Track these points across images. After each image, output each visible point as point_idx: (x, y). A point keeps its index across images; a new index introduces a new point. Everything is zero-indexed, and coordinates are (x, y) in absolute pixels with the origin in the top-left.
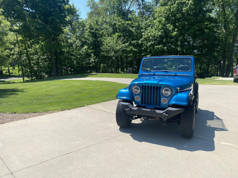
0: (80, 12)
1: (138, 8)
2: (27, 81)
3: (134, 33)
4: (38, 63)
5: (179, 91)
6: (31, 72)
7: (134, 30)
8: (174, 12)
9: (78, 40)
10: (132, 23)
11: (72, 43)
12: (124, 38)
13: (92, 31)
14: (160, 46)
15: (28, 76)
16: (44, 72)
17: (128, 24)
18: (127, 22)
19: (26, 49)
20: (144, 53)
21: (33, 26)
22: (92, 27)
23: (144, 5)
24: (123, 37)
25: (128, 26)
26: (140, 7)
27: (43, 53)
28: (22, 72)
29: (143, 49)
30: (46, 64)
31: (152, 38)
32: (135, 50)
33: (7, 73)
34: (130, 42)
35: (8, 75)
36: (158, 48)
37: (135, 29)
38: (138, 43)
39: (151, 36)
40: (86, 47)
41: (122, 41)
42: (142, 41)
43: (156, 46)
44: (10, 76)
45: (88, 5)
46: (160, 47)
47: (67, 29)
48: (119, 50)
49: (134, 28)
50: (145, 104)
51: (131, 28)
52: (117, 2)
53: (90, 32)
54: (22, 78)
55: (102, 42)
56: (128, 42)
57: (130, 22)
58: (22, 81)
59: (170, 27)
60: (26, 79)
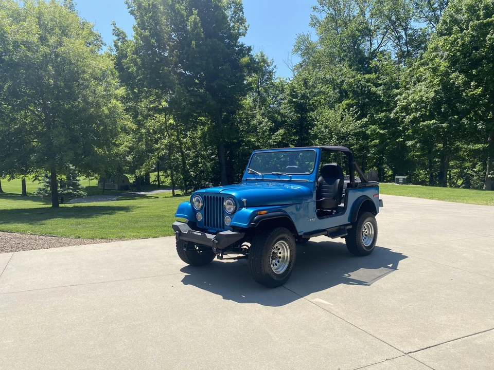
0: (275, 66)
1: (395, 45)
2: (178, 195)
3: (380, 96)
4: (196, 163)
5: (245, 205)
6: (185, 180)
7: (380, 92)
8: (468, 44)
9: (266, 119)
10: (378, 78)
11: (256, 125)
12: (357, 110)
13: (294, 100)
14: (434, 121)
15: (180, 188)
16: (206, 180)
17: (368, 81)
18: (367, 76)
19: (178, 139)
20: (402, 138)
21: (185, 100)
22: (294, 92)
23: (409, 36)
24: (355, 107)
25: (369, 84)
26: (400, 41)
27: (205, 145)
28: (172, 179)
29: (401, 128)
30: (208, 164)
31: (416, 106)
32: (382, 132)
33: (156, 181)
34: (371, 117)
35: (157, 185)
36: (427, 126)
37: (384, 89)
38: (388, 117)
39: (414, 101)
40: (281, 131)
41: (354, 116)
42: (397, 112)
43: (422, 123)
44: (159, 187)
45: (296, 51)
46: (433, 124)
47: (248, 101)
48: (349, 134)
49: (381, 88)
50: (208, 226)
51: (374, 89)
52: (347, 39)
53: (290, 102)
54: (172, 191)
55: (313, 120)
56: (366, 117)
57: (373, 76)
58: (172, 195)
59: (458, 79)
60: (178, 192)
